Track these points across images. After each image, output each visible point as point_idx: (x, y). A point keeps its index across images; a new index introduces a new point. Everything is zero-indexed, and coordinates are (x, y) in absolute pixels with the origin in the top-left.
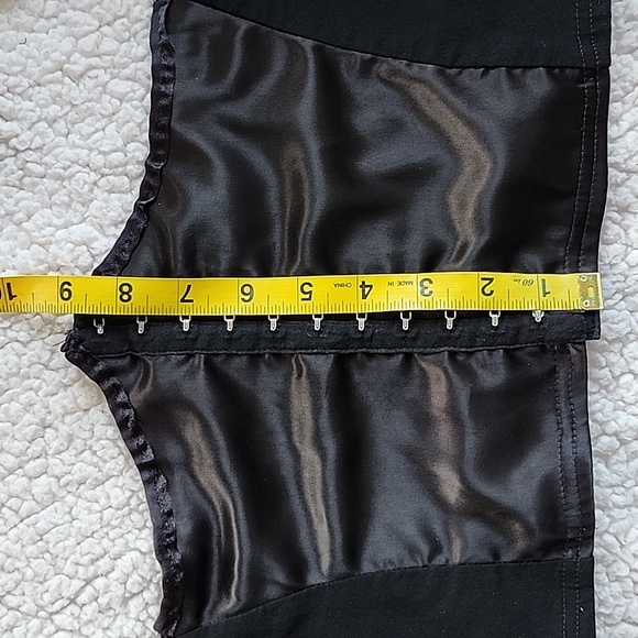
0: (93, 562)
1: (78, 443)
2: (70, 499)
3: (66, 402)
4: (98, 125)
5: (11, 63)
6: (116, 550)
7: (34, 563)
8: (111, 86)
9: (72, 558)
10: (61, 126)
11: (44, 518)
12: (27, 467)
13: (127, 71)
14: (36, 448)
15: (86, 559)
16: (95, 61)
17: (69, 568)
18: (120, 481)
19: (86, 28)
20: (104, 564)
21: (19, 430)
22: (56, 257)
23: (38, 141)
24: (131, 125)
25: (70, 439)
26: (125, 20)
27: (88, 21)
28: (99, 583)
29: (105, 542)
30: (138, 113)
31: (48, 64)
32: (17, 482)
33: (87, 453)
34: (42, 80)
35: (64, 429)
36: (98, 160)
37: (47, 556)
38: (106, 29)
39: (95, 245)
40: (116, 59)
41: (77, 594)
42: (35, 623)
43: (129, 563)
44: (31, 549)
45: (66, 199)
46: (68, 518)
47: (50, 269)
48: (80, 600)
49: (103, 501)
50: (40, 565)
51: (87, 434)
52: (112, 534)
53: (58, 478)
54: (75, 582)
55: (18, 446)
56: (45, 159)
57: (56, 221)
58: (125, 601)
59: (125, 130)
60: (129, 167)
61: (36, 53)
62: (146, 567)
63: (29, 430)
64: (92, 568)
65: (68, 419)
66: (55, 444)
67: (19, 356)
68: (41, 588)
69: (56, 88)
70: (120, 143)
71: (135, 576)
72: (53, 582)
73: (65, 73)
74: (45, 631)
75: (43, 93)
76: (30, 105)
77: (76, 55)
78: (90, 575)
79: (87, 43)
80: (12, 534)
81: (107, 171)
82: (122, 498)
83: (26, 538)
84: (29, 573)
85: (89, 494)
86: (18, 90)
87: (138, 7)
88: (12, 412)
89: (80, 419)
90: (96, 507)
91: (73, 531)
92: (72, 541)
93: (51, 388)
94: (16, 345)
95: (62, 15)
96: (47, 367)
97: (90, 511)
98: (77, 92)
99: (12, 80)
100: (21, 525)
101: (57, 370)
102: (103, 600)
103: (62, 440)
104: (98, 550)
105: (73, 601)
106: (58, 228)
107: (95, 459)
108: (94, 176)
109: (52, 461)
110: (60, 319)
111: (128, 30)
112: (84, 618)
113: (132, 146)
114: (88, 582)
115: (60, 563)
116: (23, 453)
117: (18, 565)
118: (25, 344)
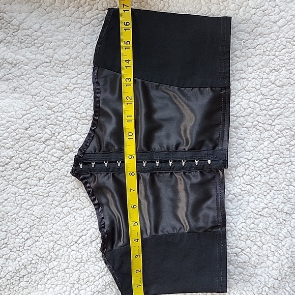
0: (81, 231)
1: (76, 198)
2: (74, 214)
3: (72, 186)
4: (78, 106)
5: (51, 87)
6: (88, 228)
7: (65, 232)
8: (81, 93)
9: (76, 231)
10: (67, 106)
11: (67, 219)
12: (61, 205)
13: (86, 89)
14: (64, 199)
15: (79, 231)
16: (76, 86)
17: (75, 233)
18: (88, 209)
19: (74, 76)
20: (85, 232)
21: (59, 194)
22: (68, 145)
23: (60, 110)
24: (87, 105)
25: (74, 196)
26: (84, 73)
27: (74, 74)
28: (84, 237)
29: (85, 226)
30: (89, 101)
31: (62, 87)
32: (59, 209)
33: (79, 200)
34: (61, 92)
35: (71, 194)
36: (79, 116)
37: (68, 230)
38: (79, 76)
39: (80, 140)
40: (82, 85)
41: (77, 241)
42: (66, 249)
43: (92, 232)
44: (63, 228)
45: (70, 128)
46: (74, 219)
47: (66, 148)
48: (78, 242)
49: (84, 214)
50: (67, 233)
51: (78, 195)
52: (87, 224)
53: (71, 208)
54: (76, 237)
55: (59, 199)
56: (63, 116)
57: (67, 135)
58: (91, 242)
59: (86, 106)
60: (88, 117)
61: (58, 84)
62: (97, 233)
63: (62, 194)
64: (81, 233)
65: (73, 191)
66: (69, 198)
67: (58, 173)
68: (67, 239)
69: (65, 94)
70: (85, 111)
71: (94, 235)
72: (70, 237)
73: (68, 90)
74: (69, 251)
75: (61, 96)
76: (58, 99)
77: (71, 84)
78: (81, 235)
79: (74, 80)
80: (58, 224)
81: (81, 119)
82: (89, 214)
83: (62, 225)
84: (63, 235)
85: (79, 212)
86: (54, 95)
87: (89, 69)
88: (56, 189)
89: (76, 191)
90: (82, 216)
91: (76, 223)
92: (75, 226)
93: (67, 182)
94: (57, 170)
95: (66, 71)
96: (66, 176)
97: (80, 217)
98: (71, 95)
99: (52, 92)
100: (60, 221)
101: (69, 177)
102: (85, 242)
103: (71, 197)
104: (83, 228)
105: (76, 242)
106: (68, 136)
107: (81, 202)
108: (78, 121)
109: (68, 203)
110: (69, 162)
111: (86, 76)
112: (80, 247)
113: (88, 111)
114: (80, 237)
115: (72, 232)
116: (60, 201)
117: (60, 232)
118: (59, 170)
